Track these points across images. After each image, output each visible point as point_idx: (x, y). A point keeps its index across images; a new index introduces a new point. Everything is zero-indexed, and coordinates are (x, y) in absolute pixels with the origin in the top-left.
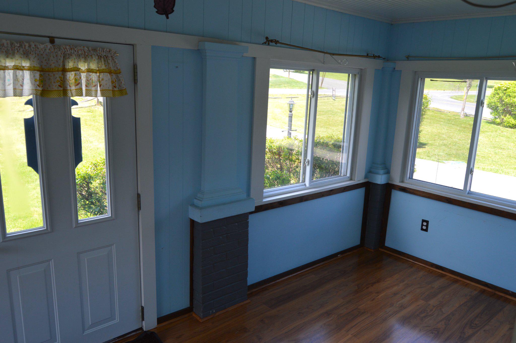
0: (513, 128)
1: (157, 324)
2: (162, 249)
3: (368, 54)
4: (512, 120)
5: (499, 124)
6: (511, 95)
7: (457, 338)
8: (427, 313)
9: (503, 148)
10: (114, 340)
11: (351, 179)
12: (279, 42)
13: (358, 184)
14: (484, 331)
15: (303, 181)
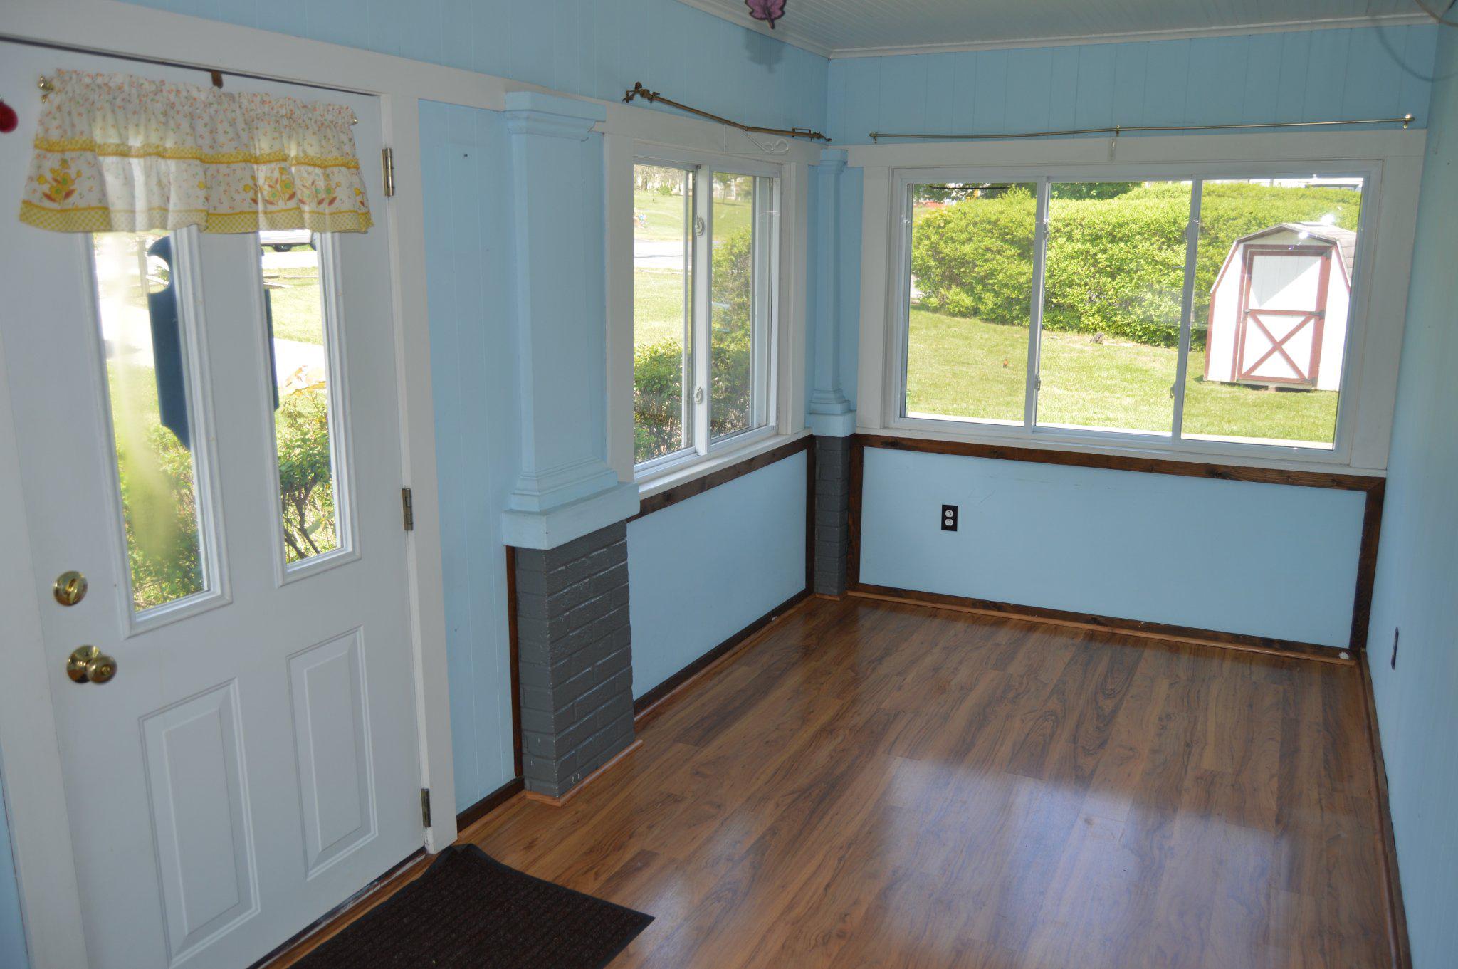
0: (969, 317)
1: (458, 833)
2: (456, 630)
3: (794, 130)
4: (965, 299)
5: (936, 310)
6: (956, 238)
7: (1095, 719)
8: (1016, 690)
9: (965, 361)
10: (371, 889)
11: (778, 434)
12: (659, 98)
13: (794, 442)
14: (1132, 697)
15: (688, 443)
